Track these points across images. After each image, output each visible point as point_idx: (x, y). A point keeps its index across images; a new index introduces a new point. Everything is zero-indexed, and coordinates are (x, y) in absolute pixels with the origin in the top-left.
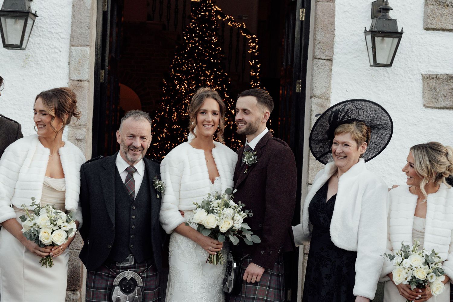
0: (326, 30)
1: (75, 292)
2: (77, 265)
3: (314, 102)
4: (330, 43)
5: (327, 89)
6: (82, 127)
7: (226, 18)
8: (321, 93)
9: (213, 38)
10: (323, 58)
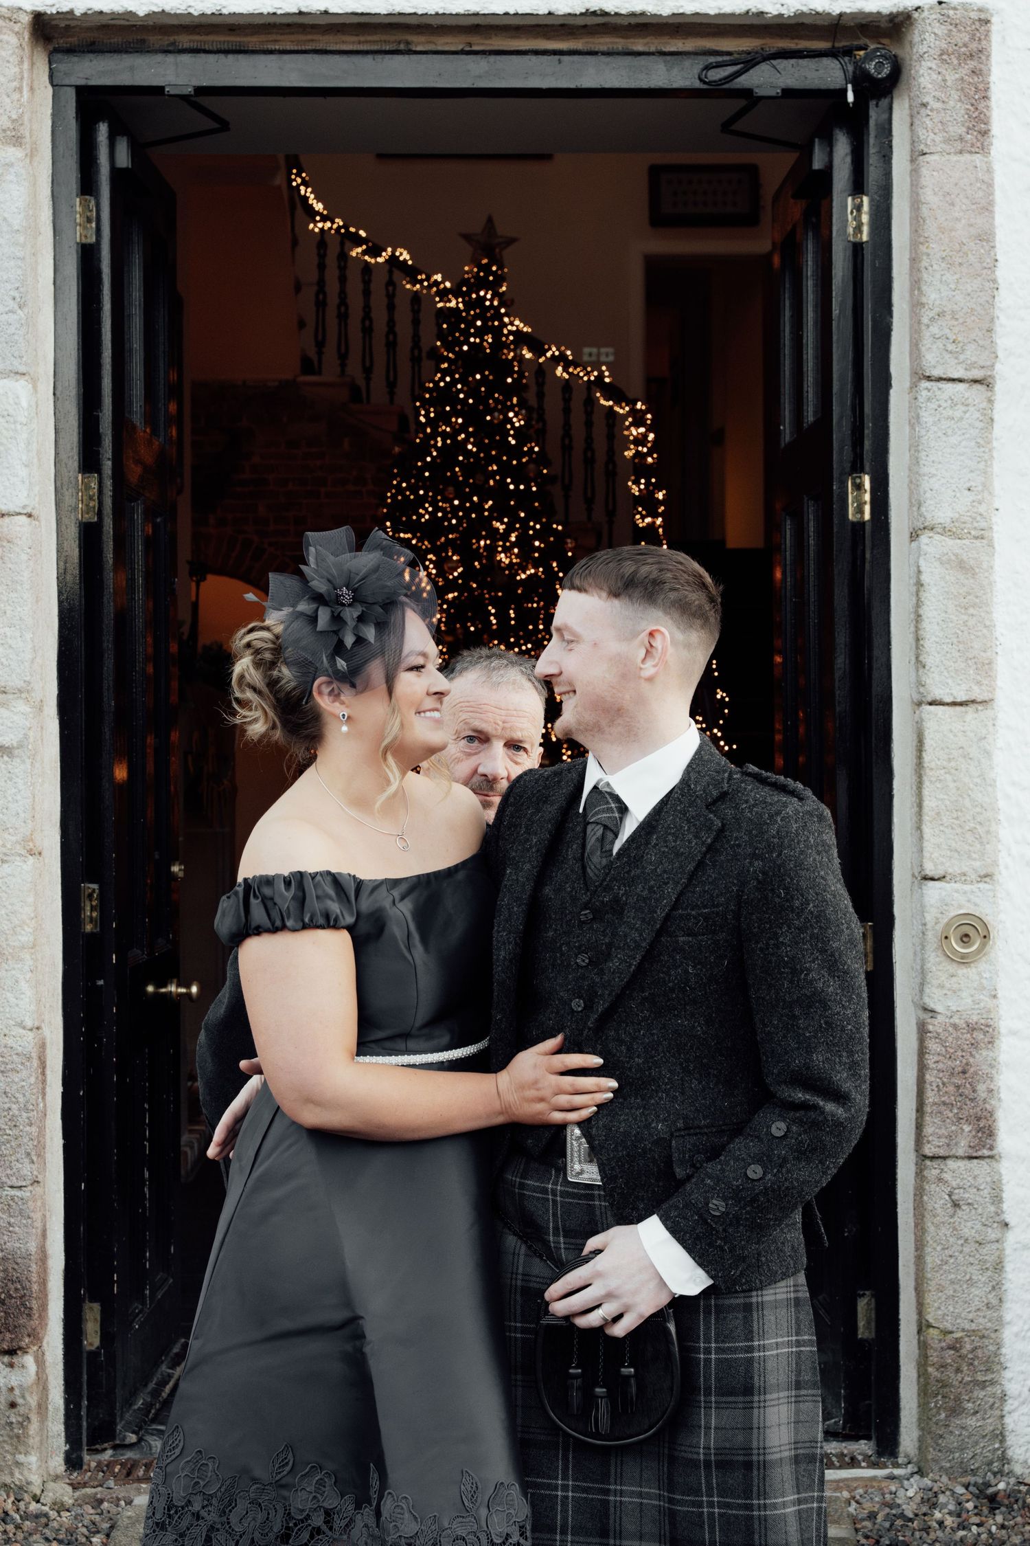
0: (960, 264)
1: (15, 1360)
2: (19, 1248)
3: (930, 549)
4: (982, 312)
5: (980, 497)
6: (11, 696)
7: (549, 354)
8: (957, 516)
9: (511, 414)
10: (956, 376)
